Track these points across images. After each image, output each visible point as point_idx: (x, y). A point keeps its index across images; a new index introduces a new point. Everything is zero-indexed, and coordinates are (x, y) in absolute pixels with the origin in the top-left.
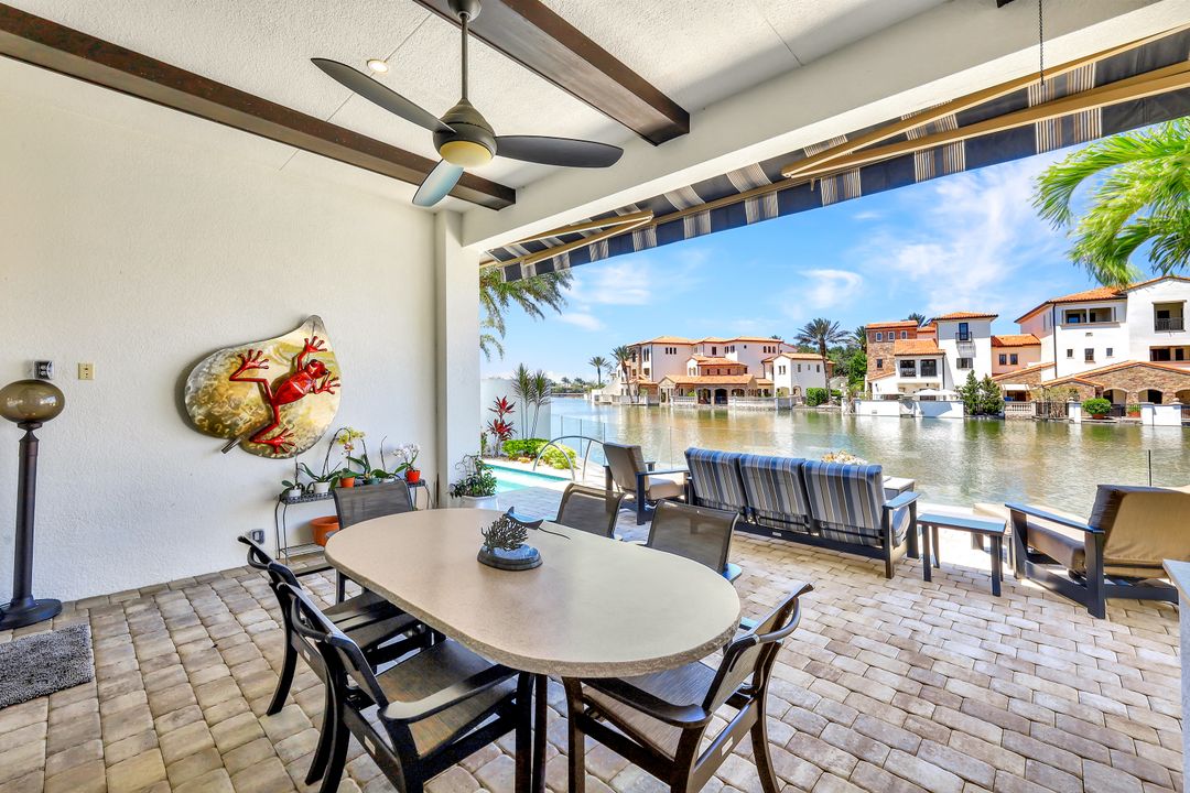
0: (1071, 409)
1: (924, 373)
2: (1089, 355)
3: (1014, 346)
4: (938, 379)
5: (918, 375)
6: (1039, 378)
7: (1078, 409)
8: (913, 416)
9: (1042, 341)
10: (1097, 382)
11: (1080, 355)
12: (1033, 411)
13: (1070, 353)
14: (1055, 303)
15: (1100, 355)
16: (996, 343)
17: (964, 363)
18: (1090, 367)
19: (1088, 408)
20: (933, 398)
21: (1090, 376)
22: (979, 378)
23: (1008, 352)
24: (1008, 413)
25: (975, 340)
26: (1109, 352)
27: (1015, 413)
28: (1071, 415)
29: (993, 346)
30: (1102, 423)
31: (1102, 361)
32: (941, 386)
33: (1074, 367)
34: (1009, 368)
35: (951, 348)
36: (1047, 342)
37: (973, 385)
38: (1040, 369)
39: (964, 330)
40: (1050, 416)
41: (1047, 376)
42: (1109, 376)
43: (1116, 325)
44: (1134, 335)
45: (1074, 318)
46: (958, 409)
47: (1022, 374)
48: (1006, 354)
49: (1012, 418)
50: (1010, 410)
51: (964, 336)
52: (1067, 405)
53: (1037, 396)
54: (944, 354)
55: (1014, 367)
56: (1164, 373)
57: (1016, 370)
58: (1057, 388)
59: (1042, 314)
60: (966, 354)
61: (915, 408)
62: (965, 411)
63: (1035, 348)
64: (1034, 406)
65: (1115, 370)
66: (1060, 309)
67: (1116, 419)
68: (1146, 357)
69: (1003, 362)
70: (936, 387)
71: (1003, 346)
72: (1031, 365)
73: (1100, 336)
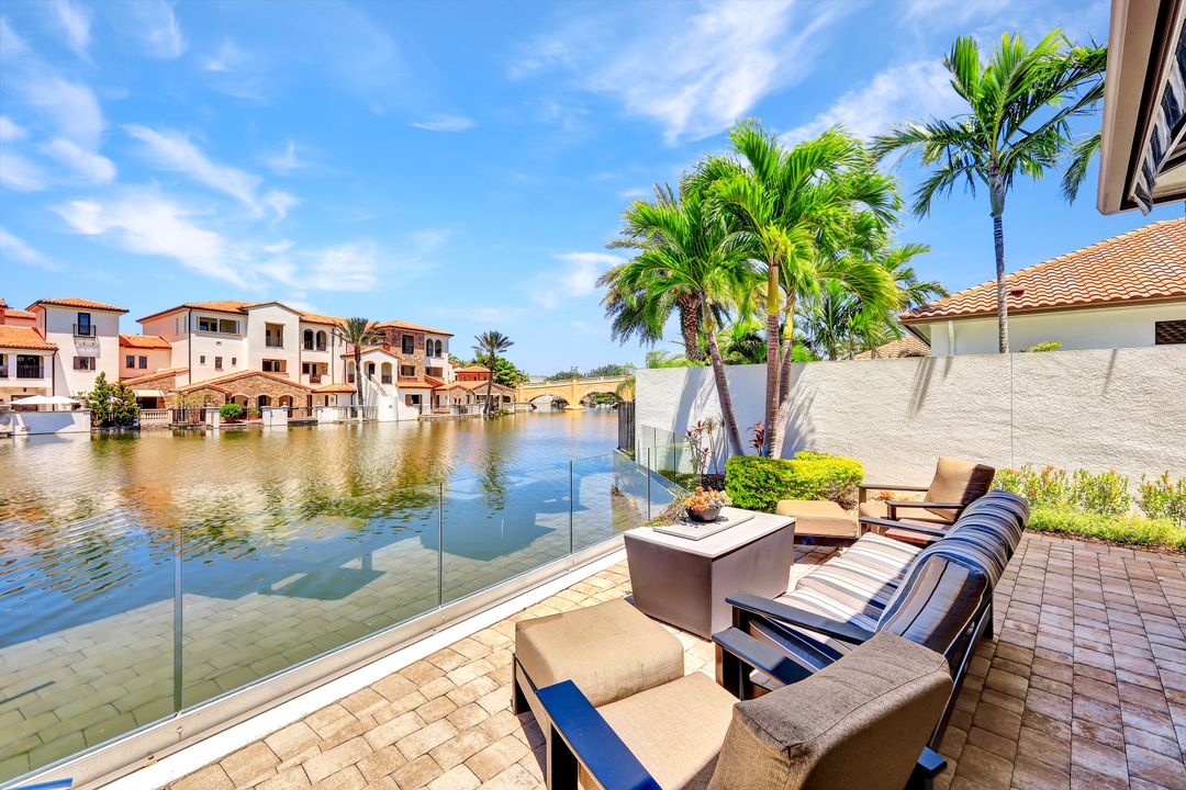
0: (208, 415)
1: (22, 374)
2: (219, 363)
3: (145, 348)
4: (45, 383)
5: (13, 377)
6: (172, 383)
7: (217, 415)
8: (10, 435)
9: (173, 345)
10: (227, 389)
11: (211, 362)
12: (169, 418)
13: (203, 359)
14: (191, 308)
15: (226, 364)
16: (124, 344)
17: (83, 363)
18: (218, 375)
19: (224, 413)
20: (35, 408)
21: (222, 383)
22: (112, 379)
23: (137, 353)
24: (143, 423)
25: (98, 336)
26: (234, 361)
27: (151, 422)
28: (208, 421)
29: (121, 345)
30: (235, 426)
31: (228, 371)
32: (50, 392)
33: (205, 375)
34: (137, 370)
35: (68, 346)
36: (180, 347)
37: (103, 390)
38: (174, 374)
39: (84, 322)
40: (187, 422)
41: (181, 382)
42: (236, 383)
43: (239, 337)
44: (252, 347)
45: (208, 326)
46: (82, 421)
47: (157, 379)
48: (133, 359)
49: (148, 428)
50: (144, 419)
51: (84, 328)
52: (203, 412)
53: (173, 402)
54: (56, 350)
55: (143, 371)
56: (272, 382)
57: (147, 374)
58: (194, 394)
59: (175, 317)
60: (87, 352)
61: (16, 422)
62: (92, 425)
63: (164, 353)
64: (170, 413)
65: (240, 378)
66: (196, 315)
67: (246, 422)
68: (260, 369)
69: (131, 365)
70: (42, 392)
71: (131, 347)
72: (161, 371)
73: (226, 346)
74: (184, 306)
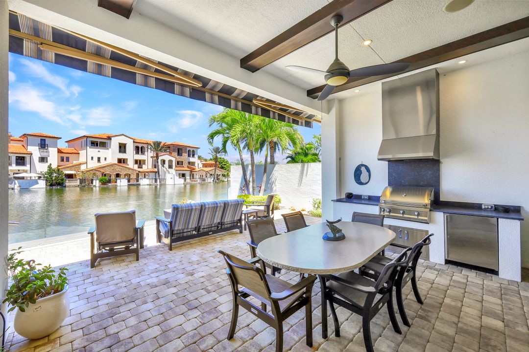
0: (94, 181)
1: (18, 164)
2: (99, 159)
3: (68, 153)
4: (27, 167)
5: (14, 165)
6: (80, 168)
7: (98, 181)
8: (13, 189)
9: (80, 152)
10: (102, 170)
11: (96, 159)
12: (78, 183)
13: (92, 158)
14: (87, 137)
15: (102, 160)
16: (60, 151)
17: (43, 160)
18: (98, 165)
19: (101, 181)
20: (23, 178)
21: (100, 168)
22: (54, 166)
23: (65, 156)
25: (49, 148)
26: (105, 159)
27: (71, 184)
28: (94, 184)
29: (58, 152)
30: (105, 186)
31: (103, 163)
32: (29, 171)
33: (92, 165)
34: (65, 163)
35: (35, 151)
36: (83, 153)
37: (51, 171)
38: (80, 164)
39: (43, 142)
40: (85, 184)
41: (83, 168)
42: (106, 168)
43: (108, 149)
44: (113, 153)
45: (94, 144)
46: (42, 184)
47: (73, 166)
48: (64, 157)
49: (69, 186)
50: (68, 183)
51: (43, 145)
52: (92, 180)
53: (80, 176)
54: (31, 154)
55: (68, 163)
56: (122, 167)
58: (88, 173)
59: (81, 140)
60: (44, 155)
61: (15, 184)
62: (46, 185)
63: (77, 155)
64: (79, 180)
65: (108, 166)
66: (90, 140)
67: (110, 184)
68: (116, 162)
69: (62, 160)
70: (26, 171)
71: (63, 153)
72: (75, 162)
73: (102, 153)
74: (84, 136)
